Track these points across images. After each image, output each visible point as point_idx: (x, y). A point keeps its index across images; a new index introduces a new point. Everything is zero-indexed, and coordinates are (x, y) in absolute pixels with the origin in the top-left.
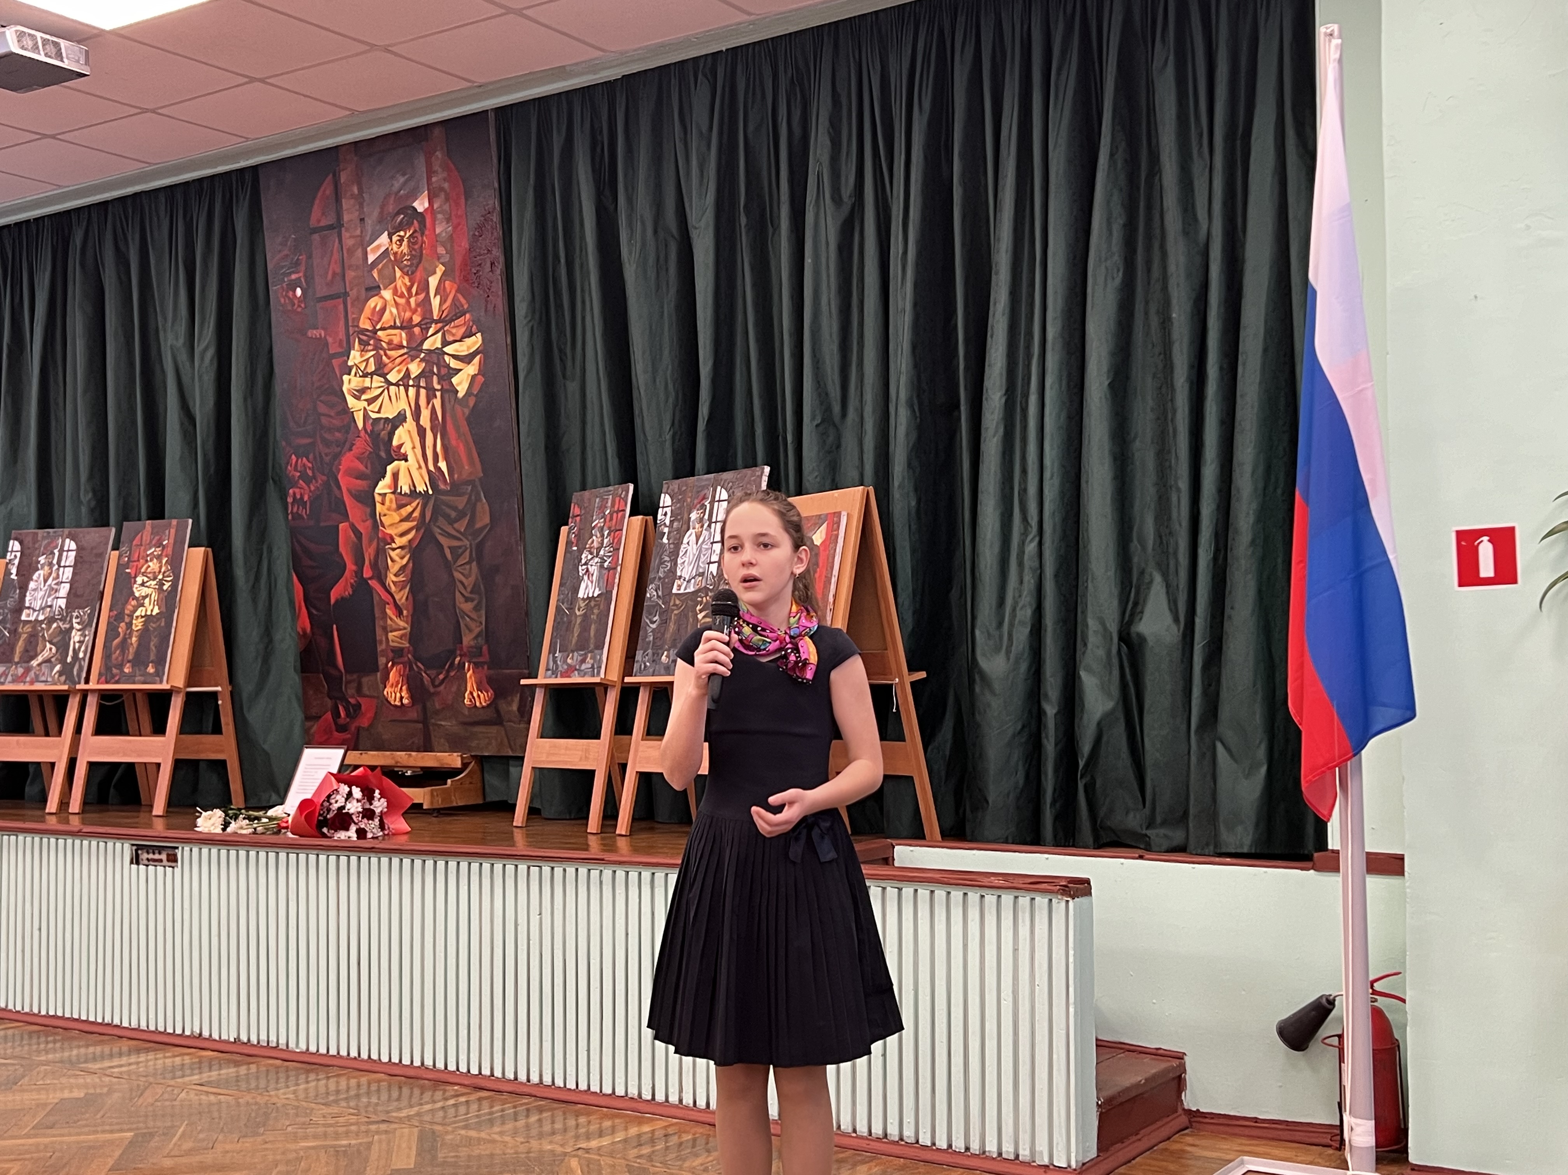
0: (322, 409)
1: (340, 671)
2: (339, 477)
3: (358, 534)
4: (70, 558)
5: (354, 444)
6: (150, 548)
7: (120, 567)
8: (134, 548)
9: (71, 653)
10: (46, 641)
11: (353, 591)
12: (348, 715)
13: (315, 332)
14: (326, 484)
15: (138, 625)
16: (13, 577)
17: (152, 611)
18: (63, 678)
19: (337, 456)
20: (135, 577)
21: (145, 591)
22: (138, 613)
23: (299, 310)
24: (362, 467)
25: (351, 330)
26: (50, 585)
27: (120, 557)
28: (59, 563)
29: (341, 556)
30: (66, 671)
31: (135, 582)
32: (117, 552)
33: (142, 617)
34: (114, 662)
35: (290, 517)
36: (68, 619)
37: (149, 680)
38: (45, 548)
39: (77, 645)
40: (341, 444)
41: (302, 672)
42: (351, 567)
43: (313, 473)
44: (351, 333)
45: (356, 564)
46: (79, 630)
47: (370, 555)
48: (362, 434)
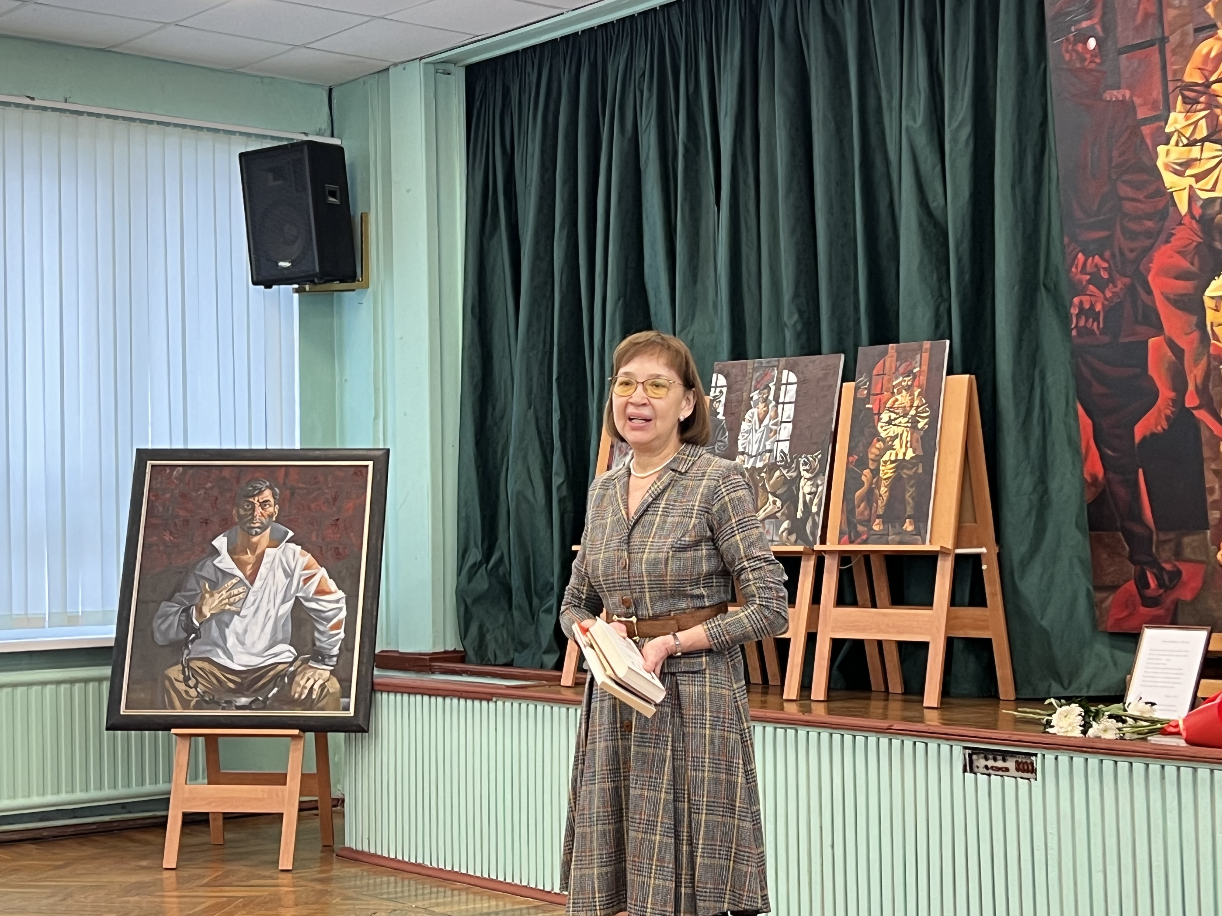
0: (1125, 190)
1: (1147, 527)
2: (1150, 278)
3: (1178, 352)
4: (791, 394)
5: (1173, 234)
6: (897, 378)
7: (858, 404)
8: (874, 378)
9: (801, 506)
10: (768, 493)
11: (1170, 426)
12: (1161, 584)
13: (1115, 92)
14: (1131, 289)
15: (887, 471)
16: (720, 417)
17: (905, 454)
18: (793, 538)
19: (1147, 251)
20: (879, 414)
21: (893, 430)
22: (886, 457)
23: (1093, 66)
24: (1185, 264)
25: (1171, 88)
26: (767, 426)
27: (857, 389)
28: (776, 398)
29: (1151, 378)
30: (798, 528)
31: (879, 420)
32: (852, 384)
33: (892, 462)
34: (858, 517)
35: (1074, 333)
36: (794, 466)
37: (907, 538)
38: (758, 382)
39: (808, 497)
40: (1152, 235)
41: (1091, 529)
42: (1166, 394)
43: (1110, 274)
44: (1170, 90)
45: (1174, 390)
46: (809, 479)
47: (1195, 377)
48: (1186, 221)
